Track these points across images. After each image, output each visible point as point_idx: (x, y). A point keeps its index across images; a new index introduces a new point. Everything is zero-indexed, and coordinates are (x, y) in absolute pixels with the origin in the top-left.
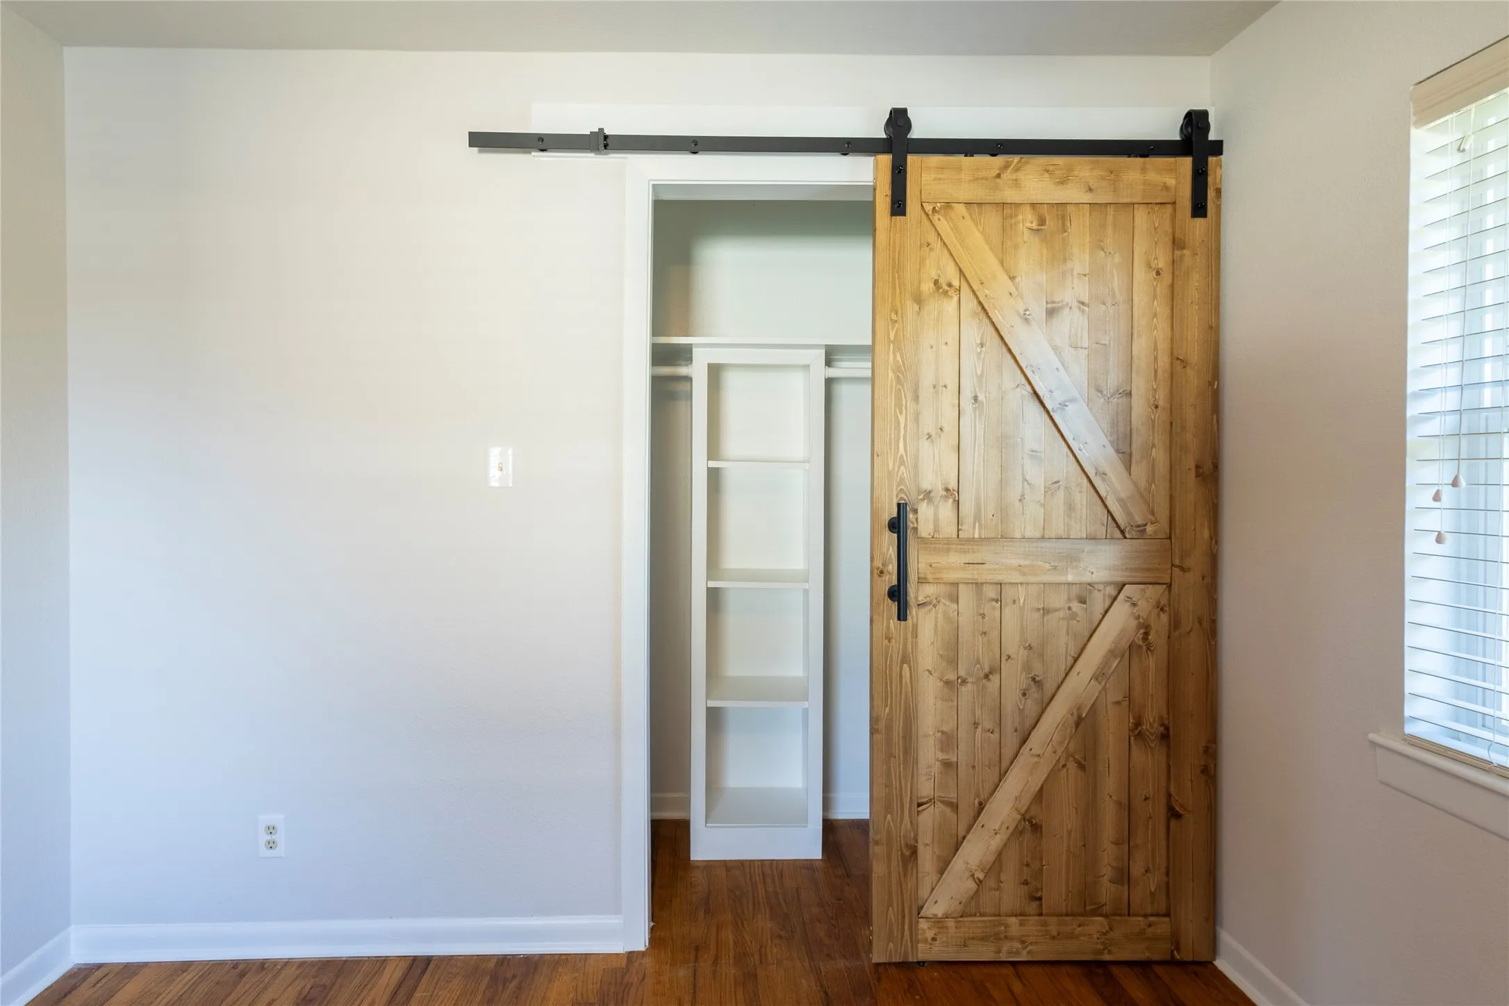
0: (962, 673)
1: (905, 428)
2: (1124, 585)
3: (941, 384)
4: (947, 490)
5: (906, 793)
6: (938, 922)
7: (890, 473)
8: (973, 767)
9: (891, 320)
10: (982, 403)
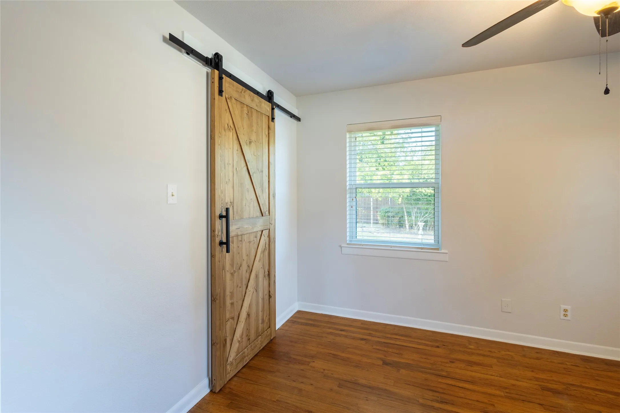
0: (235, 269)
1: (223, 179)
2: (263, 231)
3: (229, 163)
4: (231, 202)
5: (224, 320)
6: (232, 363)
7: (219, 196)
8: (237, 302)
9: (219, 136)
10: (237, 171)
